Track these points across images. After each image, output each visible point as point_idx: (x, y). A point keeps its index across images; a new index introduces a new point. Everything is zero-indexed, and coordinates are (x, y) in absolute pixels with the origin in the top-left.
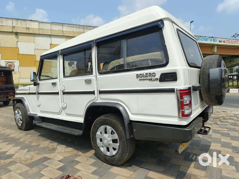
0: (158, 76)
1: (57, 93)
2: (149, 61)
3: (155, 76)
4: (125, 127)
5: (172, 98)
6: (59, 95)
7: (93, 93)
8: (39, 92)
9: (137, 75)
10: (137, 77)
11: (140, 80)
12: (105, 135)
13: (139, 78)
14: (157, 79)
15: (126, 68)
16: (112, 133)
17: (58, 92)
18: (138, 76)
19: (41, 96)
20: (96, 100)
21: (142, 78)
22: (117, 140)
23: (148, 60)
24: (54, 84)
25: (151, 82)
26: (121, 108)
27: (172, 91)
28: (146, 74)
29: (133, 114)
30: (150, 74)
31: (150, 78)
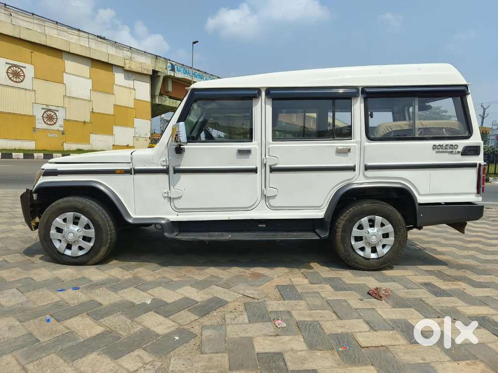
0: (460, 149)
3: (456, 148)
5: (472, 173)
6: (257, 173)
8: (181, 167)
9: (435, 145)
10: (434, 149)
11: (437, 152)
13: (436, 150)
14: (458, 152)
15: (417, 136)
17: (254, 167)
18: (435, 147)
19: (184, 177)
20: (353, 180)
21: (441, 150)
24: (246, 152)
25: (450, 155)
27: (473, 166)
28: (446, 145)
29: (420, 195)
30: (452, 145)
31: (452, 149)
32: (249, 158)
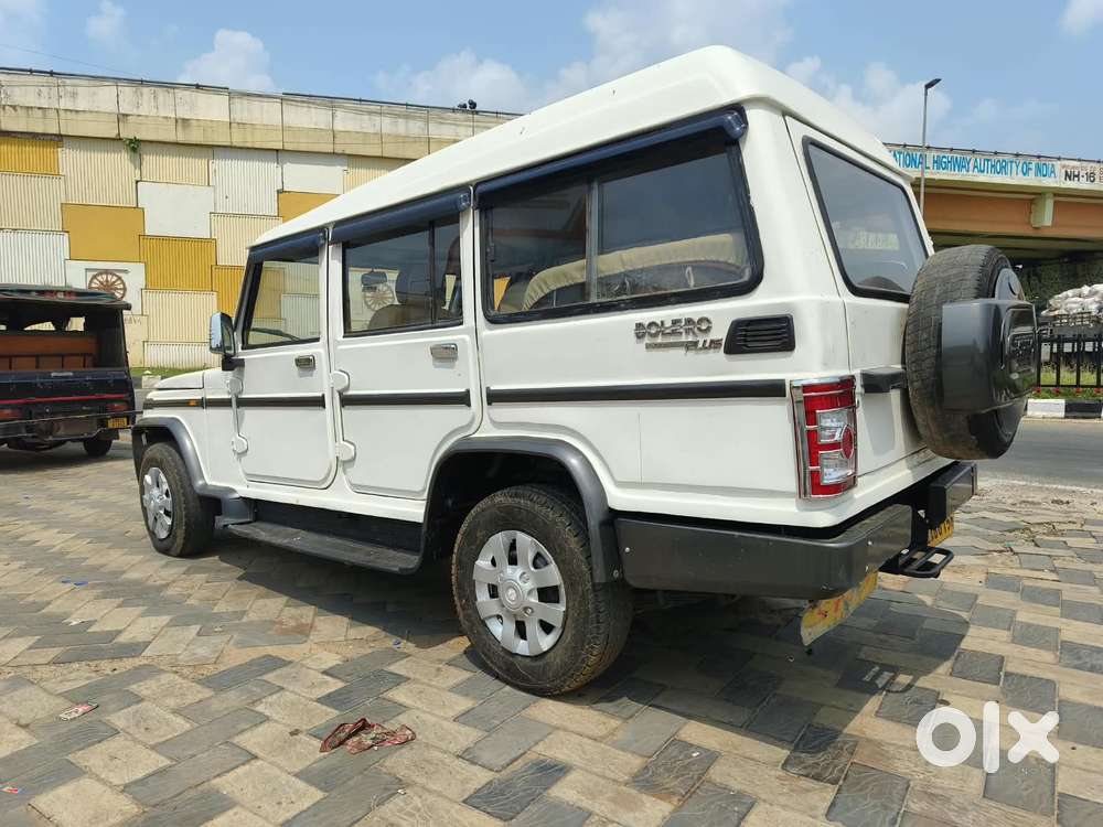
0: (720, 332)
1: (318, 402)
2: (689, 269)
3: (708, 329)
4: (588, 539)
5: (776, 418)
6: (324, 407)
7: (462, 399)
8: (244, 396)
9: (639, 326)
10: (639, 336)
11: (648, 346)
12: (509, 569)
13: (647, 340)
14: (715, 344)
15: (594, 299)
16: (538, 561)
17: (320, 395)
18: (641, 331)
19: (250, 414)
20: (475, 426)
21: (660, 340)
22: (555, 589)
23: (682, 266)
24: (306, 364)
25: (691, 354)
26: (573, 462)
27: (773, 390)
28: (675, 322)
29: (619, 484)
30: (689, 321)
31: (689, 337)
32: (312, 375)
